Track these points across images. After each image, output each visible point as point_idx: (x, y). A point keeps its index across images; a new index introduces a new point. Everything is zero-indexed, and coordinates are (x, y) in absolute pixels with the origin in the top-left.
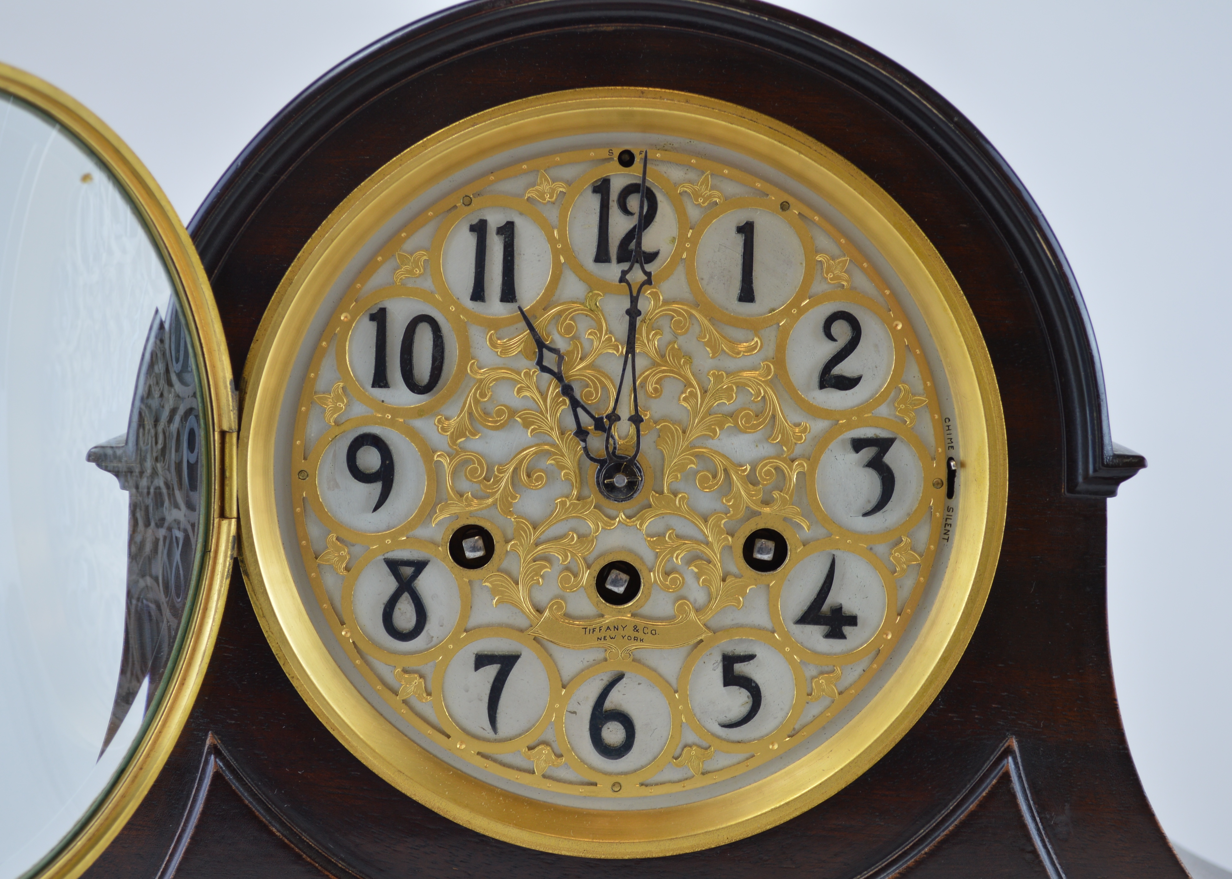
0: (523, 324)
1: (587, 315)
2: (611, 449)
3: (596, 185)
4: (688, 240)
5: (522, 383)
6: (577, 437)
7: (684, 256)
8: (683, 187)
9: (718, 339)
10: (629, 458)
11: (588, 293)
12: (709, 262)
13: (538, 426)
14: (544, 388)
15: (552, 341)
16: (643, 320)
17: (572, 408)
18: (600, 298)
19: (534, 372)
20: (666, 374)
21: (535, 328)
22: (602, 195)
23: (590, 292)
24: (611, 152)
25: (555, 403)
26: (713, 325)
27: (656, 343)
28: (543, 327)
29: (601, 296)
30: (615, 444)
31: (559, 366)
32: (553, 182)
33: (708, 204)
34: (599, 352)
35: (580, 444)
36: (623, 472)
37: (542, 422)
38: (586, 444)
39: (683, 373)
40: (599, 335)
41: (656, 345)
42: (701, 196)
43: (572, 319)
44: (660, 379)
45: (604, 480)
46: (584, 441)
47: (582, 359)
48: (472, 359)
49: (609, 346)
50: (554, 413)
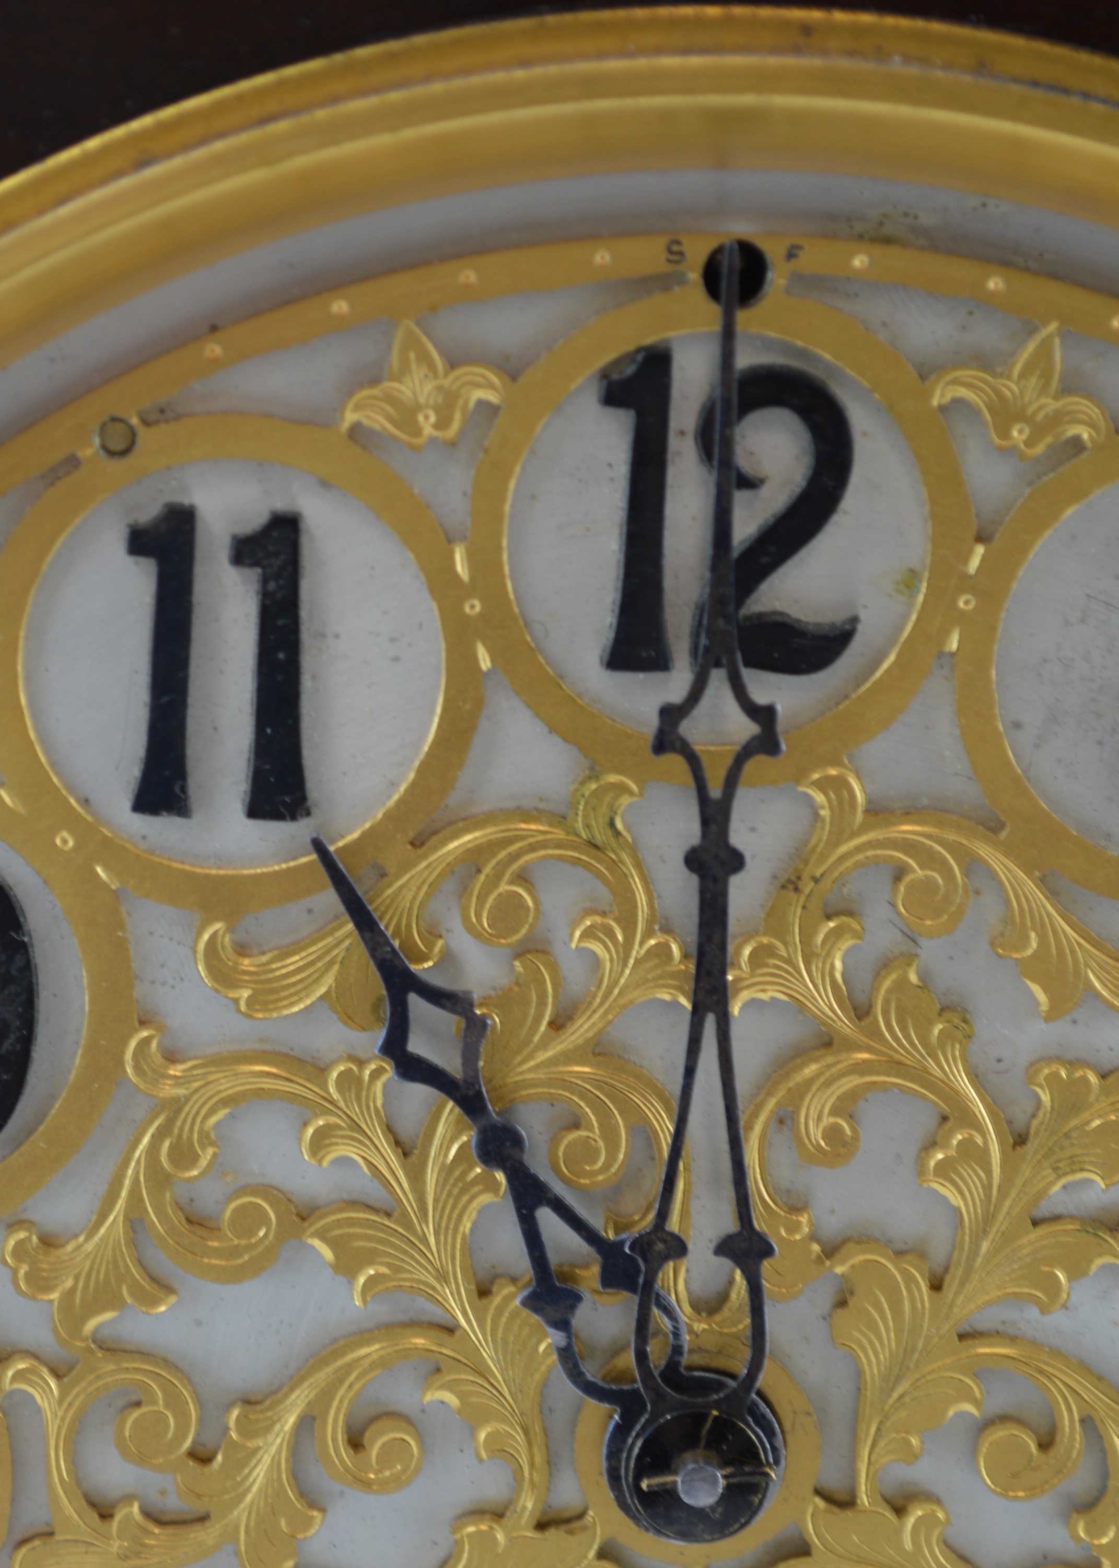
0: (330, 898)
1: (576, 862)
2: (657, 1352)
3: (615, 377)
4: (967, 584)
5: (329, 1112)
6: (536, 1310)
7: (953, 644)
8: (955, 382)
9: (1072, 951)
10: (732, 1384)
11: (583, 783)
12: (1045, 661)
13: (389, 1266)
14: (407, 1128)
15: (448, 959)
16: (790, 881)
17: (519, 1210)
18: (625, 801)
19: (376, 1074)
20: (875, 1078)
21: (376, 915)
22: (640, 416)
23: (589, 778)
24: (675, 253)
25: (454, 1185)
26: (1053, 894)
27: (838, 964)
28: (410, 909)
29: (631, 793)
30: (676, 1334)
31: (470, 1055)
32: (452, 364)
33: (1051, 447)
34: (623, 1001)
35: (546, 1335)
36: (708, 1446)
37: (405, 1252)
38: (569, 1337)
39: (938, 1072)
40: (620, 938)
41: (838, 976)
42: (1021, 416)
43: (522, 878)
44: (853, 1096)
45: (638, 1478)
46: (563, 1325)
47: (557, 1025)
48: (143, 1023)
49: (661, 977)
50: (449, 1218)
